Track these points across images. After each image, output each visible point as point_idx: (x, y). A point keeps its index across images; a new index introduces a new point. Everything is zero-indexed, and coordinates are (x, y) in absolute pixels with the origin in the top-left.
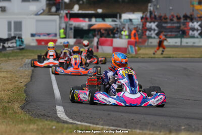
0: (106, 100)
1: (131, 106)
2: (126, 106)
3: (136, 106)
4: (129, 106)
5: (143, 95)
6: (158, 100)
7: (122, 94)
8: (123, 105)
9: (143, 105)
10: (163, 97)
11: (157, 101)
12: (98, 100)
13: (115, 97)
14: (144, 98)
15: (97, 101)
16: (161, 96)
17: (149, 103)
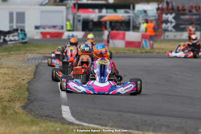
0: (77, 88)
1: (99, 94)
2: (95, 94)
3: (104, 94)
4: (97, 94)
5: (112, 83)
6: (127, 89)
7: (91, 83)
8: (92, 93)
9: (111, 93)
10: (133, 86)
11: (125, 90)
12: (70, 88)
13: (86, 85)
14: (112, 87)
15: (69, 90)
16: (131, 85)
17: (117, 92)
